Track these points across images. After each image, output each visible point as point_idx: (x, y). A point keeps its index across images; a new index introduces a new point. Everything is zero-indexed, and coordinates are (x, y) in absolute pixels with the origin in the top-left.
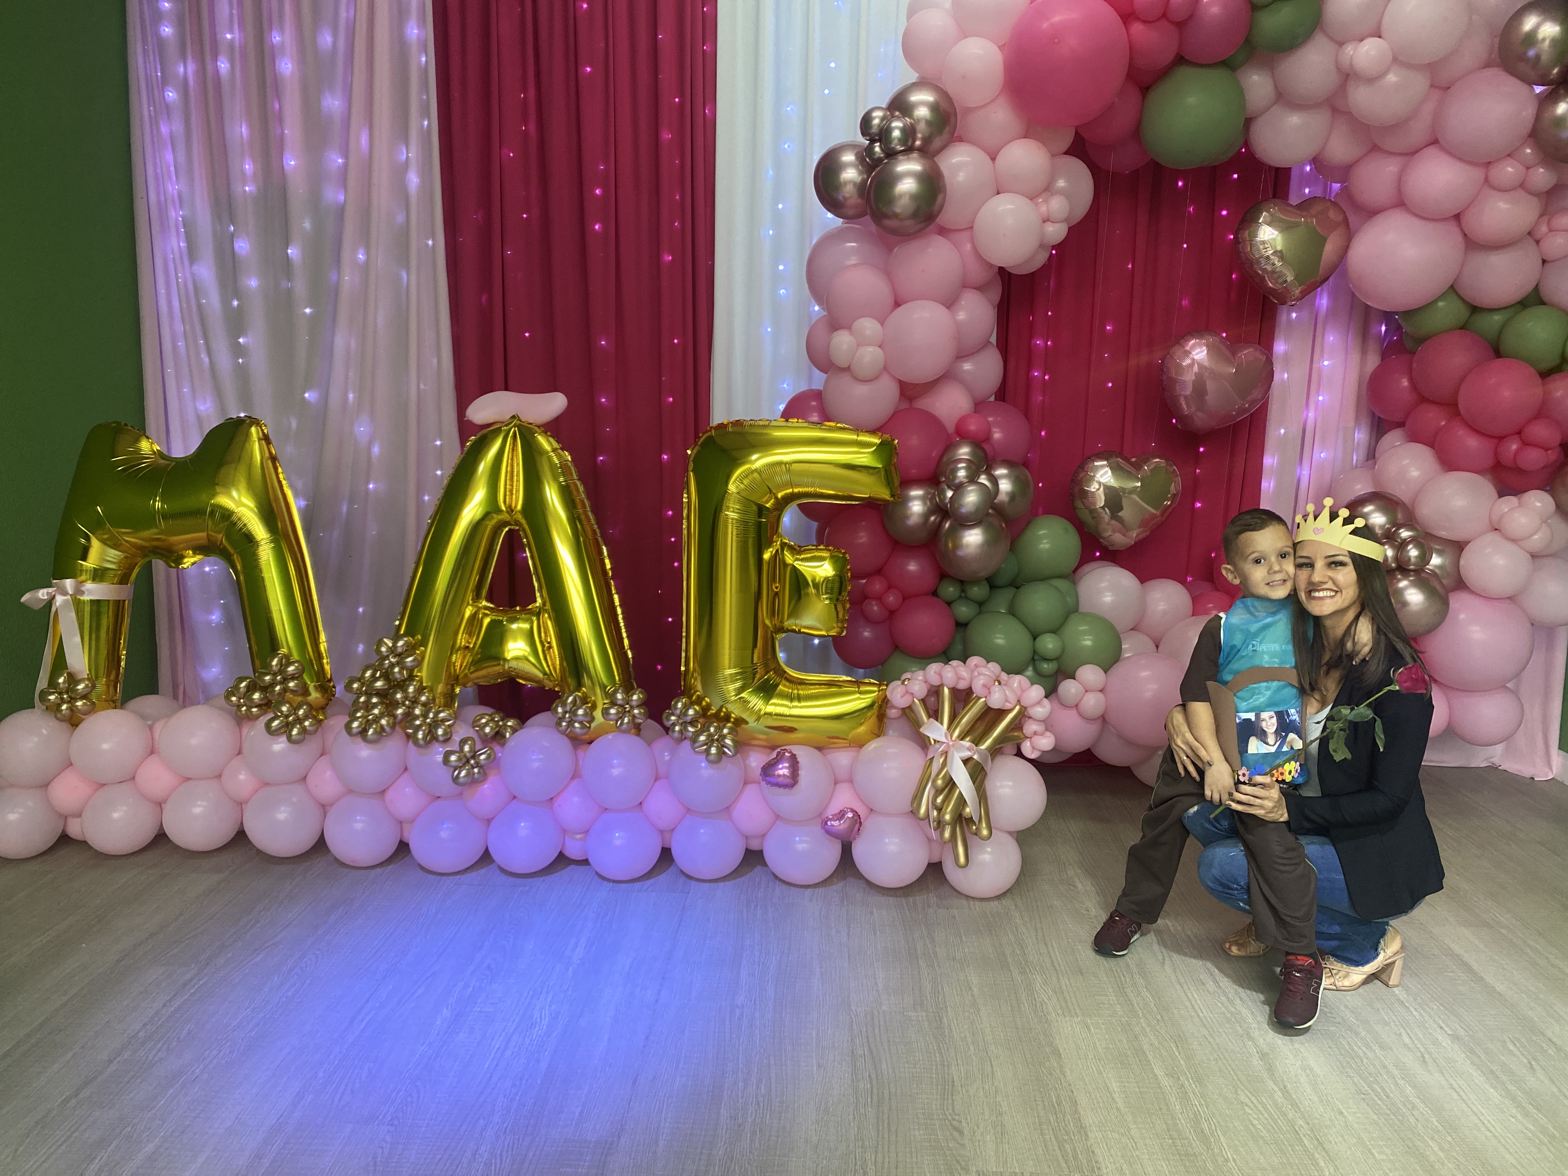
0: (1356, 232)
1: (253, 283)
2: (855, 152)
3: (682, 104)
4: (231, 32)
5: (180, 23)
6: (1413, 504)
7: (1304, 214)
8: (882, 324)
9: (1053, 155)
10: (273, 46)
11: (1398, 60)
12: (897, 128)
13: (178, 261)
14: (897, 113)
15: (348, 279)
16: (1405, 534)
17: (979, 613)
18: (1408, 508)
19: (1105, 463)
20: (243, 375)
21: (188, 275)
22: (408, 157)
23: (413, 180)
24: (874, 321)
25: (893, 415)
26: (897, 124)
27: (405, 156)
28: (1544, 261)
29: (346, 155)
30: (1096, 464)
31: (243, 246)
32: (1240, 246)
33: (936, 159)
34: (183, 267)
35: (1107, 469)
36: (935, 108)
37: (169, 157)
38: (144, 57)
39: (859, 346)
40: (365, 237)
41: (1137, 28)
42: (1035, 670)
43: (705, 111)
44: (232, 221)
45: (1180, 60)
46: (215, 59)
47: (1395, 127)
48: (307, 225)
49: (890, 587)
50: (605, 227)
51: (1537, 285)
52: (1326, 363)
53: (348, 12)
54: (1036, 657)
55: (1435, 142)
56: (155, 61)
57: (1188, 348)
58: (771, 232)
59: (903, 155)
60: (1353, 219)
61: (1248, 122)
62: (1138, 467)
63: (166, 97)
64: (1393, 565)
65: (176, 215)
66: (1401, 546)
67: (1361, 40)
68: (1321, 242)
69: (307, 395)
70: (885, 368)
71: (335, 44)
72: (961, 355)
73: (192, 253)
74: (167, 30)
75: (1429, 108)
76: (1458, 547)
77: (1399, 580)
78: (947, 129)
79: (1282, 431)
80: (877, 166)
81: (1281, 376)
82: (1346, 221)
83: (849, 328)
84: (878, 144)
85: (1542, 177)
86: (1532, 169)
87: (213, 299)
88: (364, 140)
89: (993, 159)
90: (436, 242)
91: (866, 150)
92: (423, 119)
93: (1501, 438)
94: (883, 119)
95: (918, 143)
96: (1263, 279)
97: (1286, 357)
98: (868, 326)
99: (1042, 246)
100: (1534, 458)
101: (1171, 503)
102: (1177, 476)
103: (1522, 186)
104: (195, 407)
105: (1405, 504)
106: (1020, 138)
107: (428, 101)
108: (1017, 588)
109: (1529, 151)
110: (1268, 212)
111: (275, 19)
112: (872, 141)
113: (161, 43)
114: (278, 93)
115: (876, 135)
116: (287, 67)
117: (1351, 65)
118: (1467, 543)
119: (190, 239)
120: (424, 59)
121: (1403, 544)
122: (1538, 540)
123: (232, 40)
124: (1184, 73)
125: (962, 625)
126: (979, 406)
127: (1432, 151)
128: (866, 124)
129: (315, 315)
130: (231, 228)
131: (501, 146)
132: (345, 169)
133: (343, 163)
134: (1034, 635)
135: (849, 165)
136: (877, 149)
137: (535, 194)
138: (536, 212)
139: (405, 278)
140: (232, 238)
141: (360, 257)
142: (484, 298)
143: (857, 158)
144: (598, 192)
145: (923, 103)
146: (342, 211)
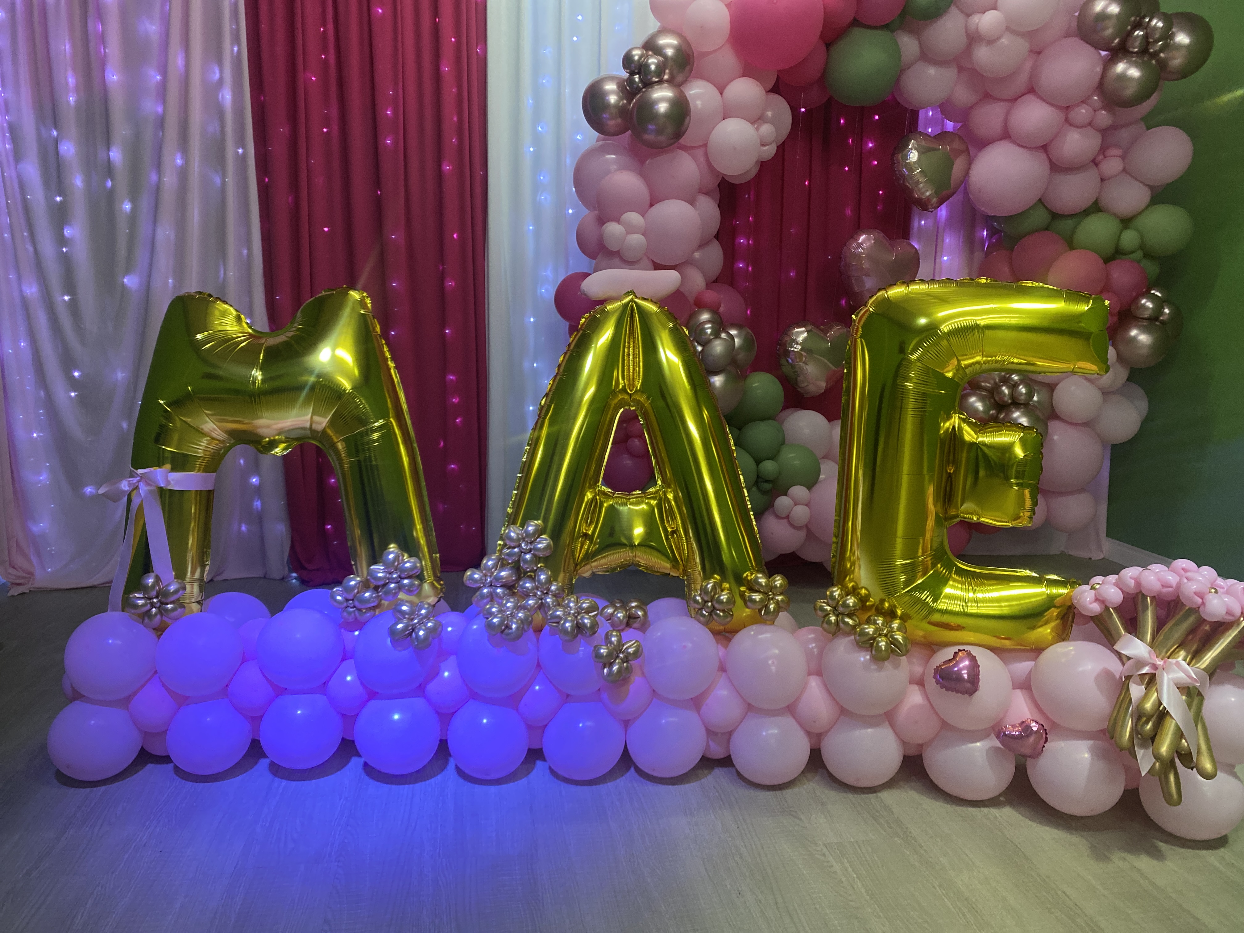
0: (975, 157)
1: (78, 181)
2: (616, 82)
3: (458, 41)
7: (941, 142)
8: (643, 216)
9: (765, 91)
11: (1010, 29)
12: (653, 63)
14: (650, 53)
15: (169, 180)
16: (1016, 378)
19: (803, 329)
20: (66, 262)
21: (14, 174)
22: (221, 77)
23: (227, 96)
24: (638, 214)
26: (653, 60)
27: (217, 76)
28: (1102, 180)
29: (164, 73)
30: (797, 330)
31: (67, 149)
32: (895, 165)
33: (681, 89)
34: (9, 166)
35: (804, 334)
36: (679, 50)
39: (627, 233)
40: (184, 147)
42: (759, 488)
43: (477, 50)
44: (56, 128)
45: (857, 22)
47: (1005, 79)
48: (126, 130)
50: (395, 143)
51: (1098, 196)
52: (945, 259)
55: (1032, 90)
57: (860, 241)
58: (532, 149)
59: (658, 85)
60: (972, 148)
61: (901, 72)
62: (825, 332)
64: (1010, 401)
66: (1014, 386)
67: (984, 13)
68: (952, 164)
69: (126, 281)
70: (645, 254)
73: (18, 155)
75: (1028, 65)
76: (1050, 388)
80: (636, 94)
82: (967, 150)
83: (617, 220)
84: (638, 76)
85: (1104, 118)
86: (1099, 111)
87: (37, 194)
88: (180, 59)
89: (722, 91)
90: (249, 151)
91: (627, 81)
92: (232, 46)
94: (641, 56)
95: (668, 75)
96: (911, 190)
98: (633, 217)
99: (757, 162)
103: (1090, 124)
104: (21, 292)
106: (741, 77)
107: (238, 30)
108: (738, 427)
109: (1096, 98)
110: (915, 140)
112: (632, 74)
114: (100, 16)
115: (635, 70)
117: (976, 30)
118: (1057, 384)
119: (14, 142)
121: (1016, 385)
122: (1105, 381)
124: (857, 33)
126: (710, 284)
127: (1030, 97)
128: (627, 60)
129: (134, 209)
130: (55, 133)
131: (304, 71)
132: (163, 86)
133: (161, 80)
134: (758, 462)
135: (613, 92)
136: (637, 80)
137: (334, 111)
138: (335, 128)
139: (218, 180)
140: (56, 141)
141: (179, 161)
142: (290, 199)
143: (618, 87)
144: (389, 112)
145: (669, 46)
146: (161, 123)
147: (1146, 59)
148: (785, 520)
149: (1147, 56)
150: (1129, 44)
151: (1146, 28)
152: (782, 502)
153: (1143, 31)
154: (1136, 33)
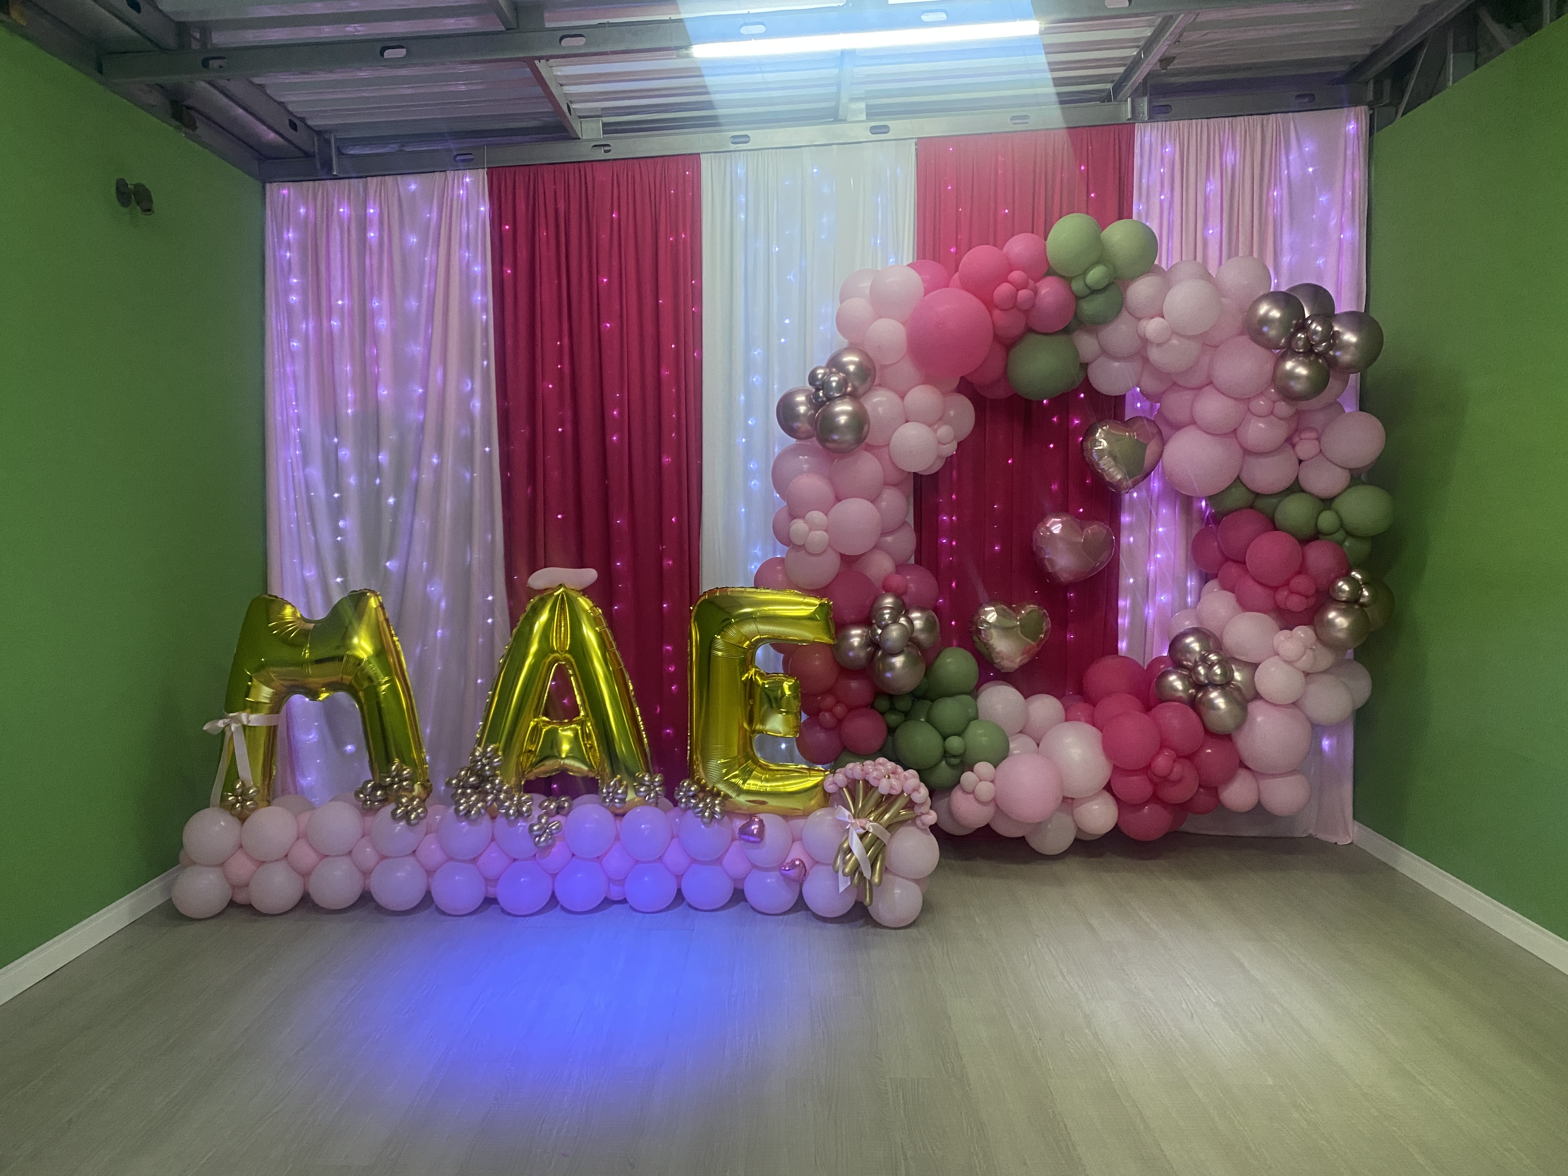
0: (1167, 441)
1: (352, 481)
2: (806, 394)
3: (677, 347)
4: (343, 300)
5: (304, 293)
6: (1221, 635)
7: (1128, 429)
8: (826, 515)
9: (944, 394)
10: (373, 309)
11: (1175, 333)
12: (834, 381)
13: (295, 467)
14: (834, 370)
15: (426, 477)
16: (1213, 657)
17: (905, 721)
18: (1217, 638)
19: (993, 608)
20: (340, 550)
21: (302, 474)
22: (472, 388)
23: (477, 404)
24: (822, 514)
25: (837, 575)
26: (834, 378)
27: (470, 387)
28: (1299, 461)
29: (425, 386)
30: (986, 609)
31: (345, 453)
32: (1085, 453)
33: (861, 400)
34: (298, 468)
35: (994, 613)
36: (859, 366)
37: (291, 389)
38: (276, 318)
39: (810, 530)
40: (439, 448)
41: (996, 312)
42: (947, 762)
43: (694, 356)
44: (337, 436)
45: (1030, 330)
46: (330, 319)
47: (1185, 373)
48: (393, 437)
49: (838, 702)
50: (621, 439)
51: (1297, 477)
52: (1161, 530)
53: (429, 283)
54: (947, 755)
55: (1211, 383)
56: (284, 320)
57: (1048, 525)
58: (744, 440)
59: (839, 399)
60: (1165, 429)
61: (1085, 366)
62: (1017, 611)
63: (292, 349)
64: (1206, 682)
65: (295, 431)
66: (1210, 667)
67: (1151, 318)
68: (1144, 447)
69: (388, 564)
70: (829, 545)
71: (419, 308)
72: (884, 533)
73: (305, 460)
74: (294, 298)
75: (1203, 361)
76: (1255, 666)
77: (1211, 692)
78: (869, 379)
79: (1131, 581)
80: (821, 406)
81: (1128, 539)
82: (1160, 432)
83: (803, 517)
84: (822, 391)
85: (1283, 408)
86: (1277, 404)
87: (320, 492)
88: (439, 375)
89: (902, 398)
90: (494, 449)
91: (813, 394)
92: (483, 360)
93: (1275, 589)
94: (824, 374)
95: (849, 389)
96: (1102, 475)
97: (1131, 524)
98: (817, 516)
99: (939, 457)
100: (1295, 603)
101: (1045, 636)
102: (1047, 617)
103: (1272, 414)
104: (302, 574)
105: (1214, 635)
106: (920, 385)
107: (488, 345)
108: (933, 702)
109: (1273, 390)
110: (1102, 429)
111: (376, 292)
112: (818, 390)
113: (289, 308)
114: (376, 342)
115: (820, 385)
116: (382, 324)
117: (1145, 336)
118: (1259, 664)
119: (304, 447)
120: (484, 317)
121: (1212, 665)
122: (1305, 662)
123: (343, 305)
124: (1032, 339)
125: (891, 730)
126: (900, 567)
127: (1209, 389)
128: (813, 378)
129: (397, 504)
130: (336, 440)
131: (543, 381)
132: (424, 397)
133: (423, 392)
134: (945, 738)
135: (802, 403)
136: (821, 394)
137: (568, 414)
138: (569, 427)
139: (468, 476)
140: (337, 447)
141: (435, 461)
142: (529, 491)
143: (807, 399)
144: (615, 413)
145: (852, 363)
146: (422, 428)
147: (1312, 359)
148: (971, 796)
149: (1314, 355)
150: (1293, 344)
151: (1307, 332)
152: (968, 777)
153: (1304, 334)
154: (1299, 335)
